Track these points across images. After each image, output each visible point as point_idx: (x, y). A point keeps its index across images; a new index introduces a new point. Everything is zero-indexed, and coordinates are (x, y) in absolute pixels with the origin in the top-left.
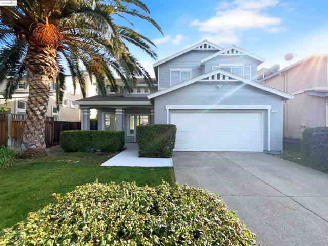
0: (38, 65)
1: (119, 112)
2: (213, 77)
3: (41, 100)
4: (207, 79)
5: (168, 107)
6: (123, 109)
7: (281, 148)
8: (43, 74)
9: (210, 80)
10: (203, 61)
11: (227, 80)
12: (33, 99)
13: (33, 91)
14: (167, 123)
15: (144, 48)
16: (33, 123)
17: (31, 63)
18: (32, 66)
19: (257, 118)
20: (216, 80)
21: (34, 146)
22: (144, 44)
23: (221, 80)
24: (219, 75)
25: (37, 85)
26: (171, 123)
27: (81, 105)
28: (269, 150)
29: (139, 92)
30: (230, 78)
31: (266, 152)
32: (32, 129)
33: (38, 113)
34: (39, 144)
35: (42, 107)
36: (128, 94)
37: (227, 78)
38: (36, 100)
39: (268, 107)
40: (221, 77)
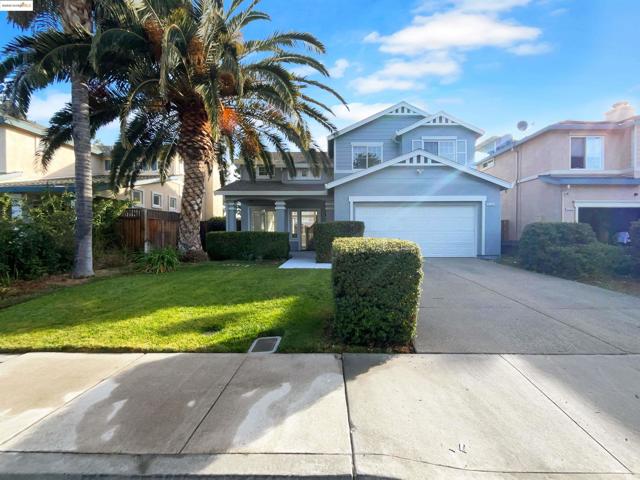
0: (196, 150)
1: (280, 206)
2: (411, 160)
3: (198, 192)
4: (404, 162)
5: (352, 199)
6: (285, 201)
7: (499, 252)
8: (201, 159)
9: (408, 163)
10: (399, 133)
11: (429, 163)
12: (190, 190)
13: (190, 181)
14: (352, 219)
15: (319, 121)
16: (191, 219)
17: (189, 147)
18: (190, 151)
19: (469, 213)
20: (415, 163)
21: (193, 248)
22: (320, 116)
23: (422, 163)
24: (419, 157)
25: (194, 173)
26: (357, 220)
27: (226, 197)
28: (483, 253)
29: (304, 175)
30: (433, 161)
31: (480, 256)
32: (191, 227)
33: (196, 207)
34: (198, 246)
35: (198, 201)
36: (289, 178)
37: (429, 161)
38: (194, 191)
39: (483, 198)
40: (422, 159)
